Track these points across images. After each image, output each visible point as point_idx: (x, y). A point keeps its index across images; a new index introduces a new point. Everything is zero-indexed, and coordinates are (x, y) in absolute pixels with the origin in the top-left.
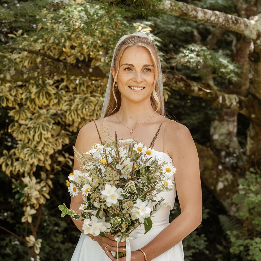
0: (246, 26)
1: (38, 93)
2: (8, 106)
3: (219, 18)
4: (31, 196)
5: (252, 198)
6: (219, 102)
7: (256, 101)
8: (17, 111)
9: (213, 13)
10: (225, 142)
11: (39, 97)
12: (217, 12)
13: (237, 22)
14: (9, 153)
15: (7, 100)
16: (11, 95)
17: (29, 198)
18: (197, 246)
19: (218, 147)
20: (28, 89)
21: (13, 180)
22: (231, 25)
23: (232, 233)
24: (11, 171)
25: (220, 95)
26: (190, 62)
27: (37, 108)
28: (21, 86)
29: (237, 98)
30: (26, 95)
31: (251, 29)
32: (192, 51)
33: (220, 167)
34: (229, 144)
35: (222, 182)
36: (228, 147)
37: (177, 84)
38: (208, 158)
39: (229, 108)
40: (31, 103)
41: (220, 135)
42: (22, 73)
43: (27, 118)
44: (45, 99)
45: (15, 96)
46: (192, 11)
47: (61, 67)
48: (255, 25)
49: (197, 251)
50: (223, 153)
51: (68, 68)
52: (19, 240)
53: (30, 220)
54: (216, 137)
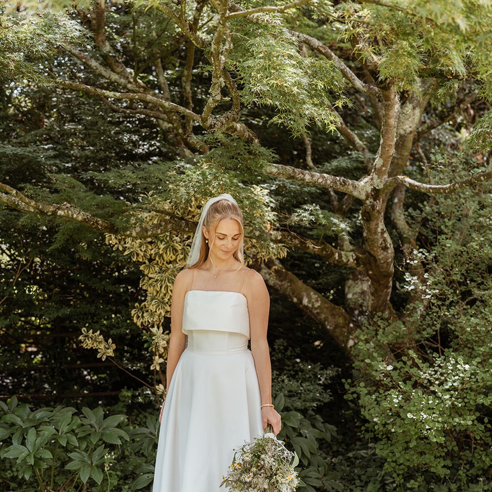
0: (355, 187)
1: (166, 249)
2: (138, 261)
3: (326, 180)
4: (159, 345)
5: (362, 346)
6: (335, 258)
7: (372, 258)
8: (147, 266)
9: (321, 176)
10: (358, 300)
11: (166, 253)
12: (325, 175)
13: (345, 184)
14: (140, 305)
15: (138, 255)
16: (141, 250)
17: (157, 347)
18: (322, 399)
19: (352, 306)
20: (157, 245)
21: (144, 332)
22: (339, 187)
23: (346, 381)
24: (142, 323)
25: (336, 252)
26: (302, 220)
27: (165, 263)
28: (151, 243)
29: (354, 255)
30: (155, 251)
31: (360, 190)
32: (305, 210)
33: (351, 325)
34: (363, 303)
35: (353, 339)
36: (361, 306)
37: (292, 241)
38: (339, 316)
39: (346, 264)
40: (159, 259)
41: (353, 294)
42: (147, 230)
43: (156, 272)
44: (172, 254)
45: (145, 251)
46: (299, 174)
47: (183, 225)
48: (364, 186)
49: (322, 404)
50: (356, 312)
51: (190, 226)
52: (151, 390)
53: (158, 368)
54: (350, 296)
